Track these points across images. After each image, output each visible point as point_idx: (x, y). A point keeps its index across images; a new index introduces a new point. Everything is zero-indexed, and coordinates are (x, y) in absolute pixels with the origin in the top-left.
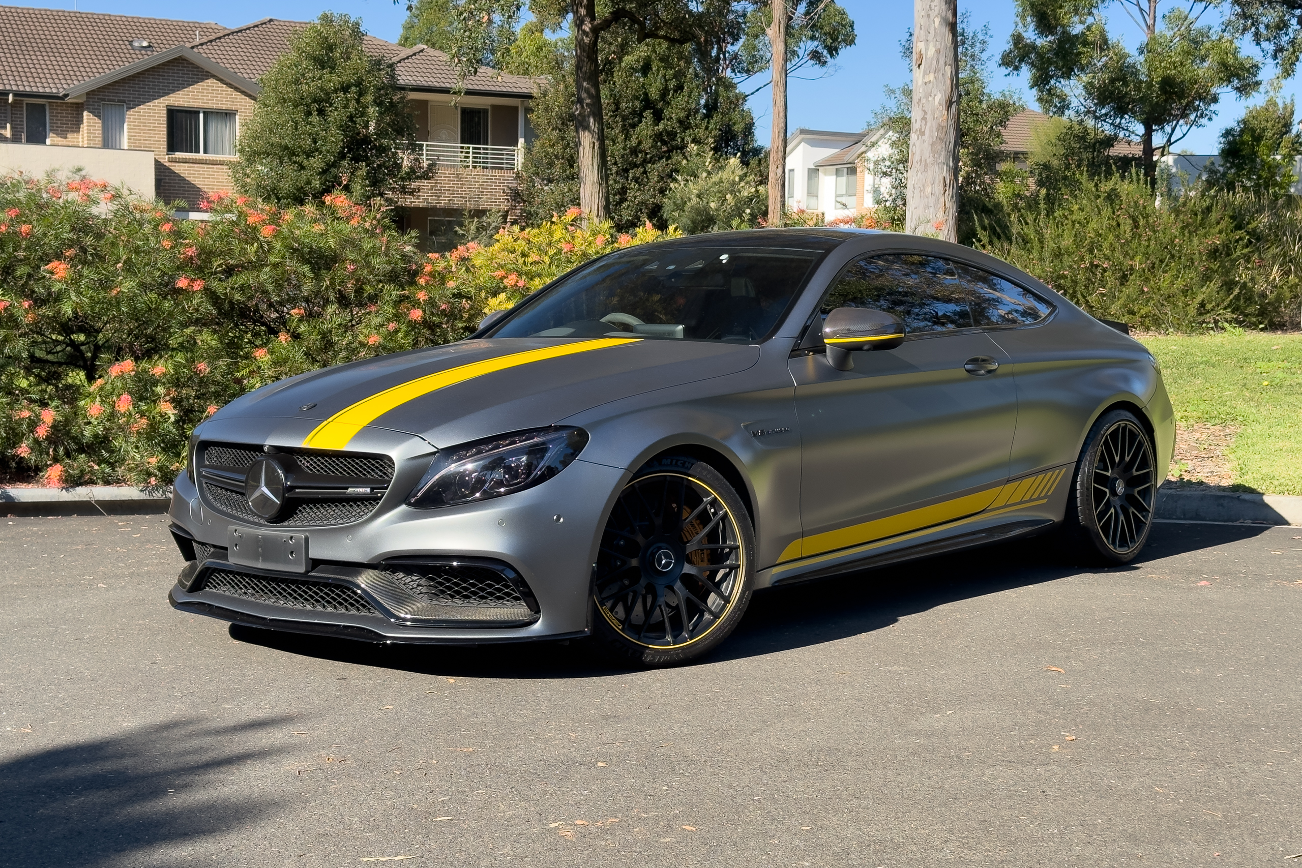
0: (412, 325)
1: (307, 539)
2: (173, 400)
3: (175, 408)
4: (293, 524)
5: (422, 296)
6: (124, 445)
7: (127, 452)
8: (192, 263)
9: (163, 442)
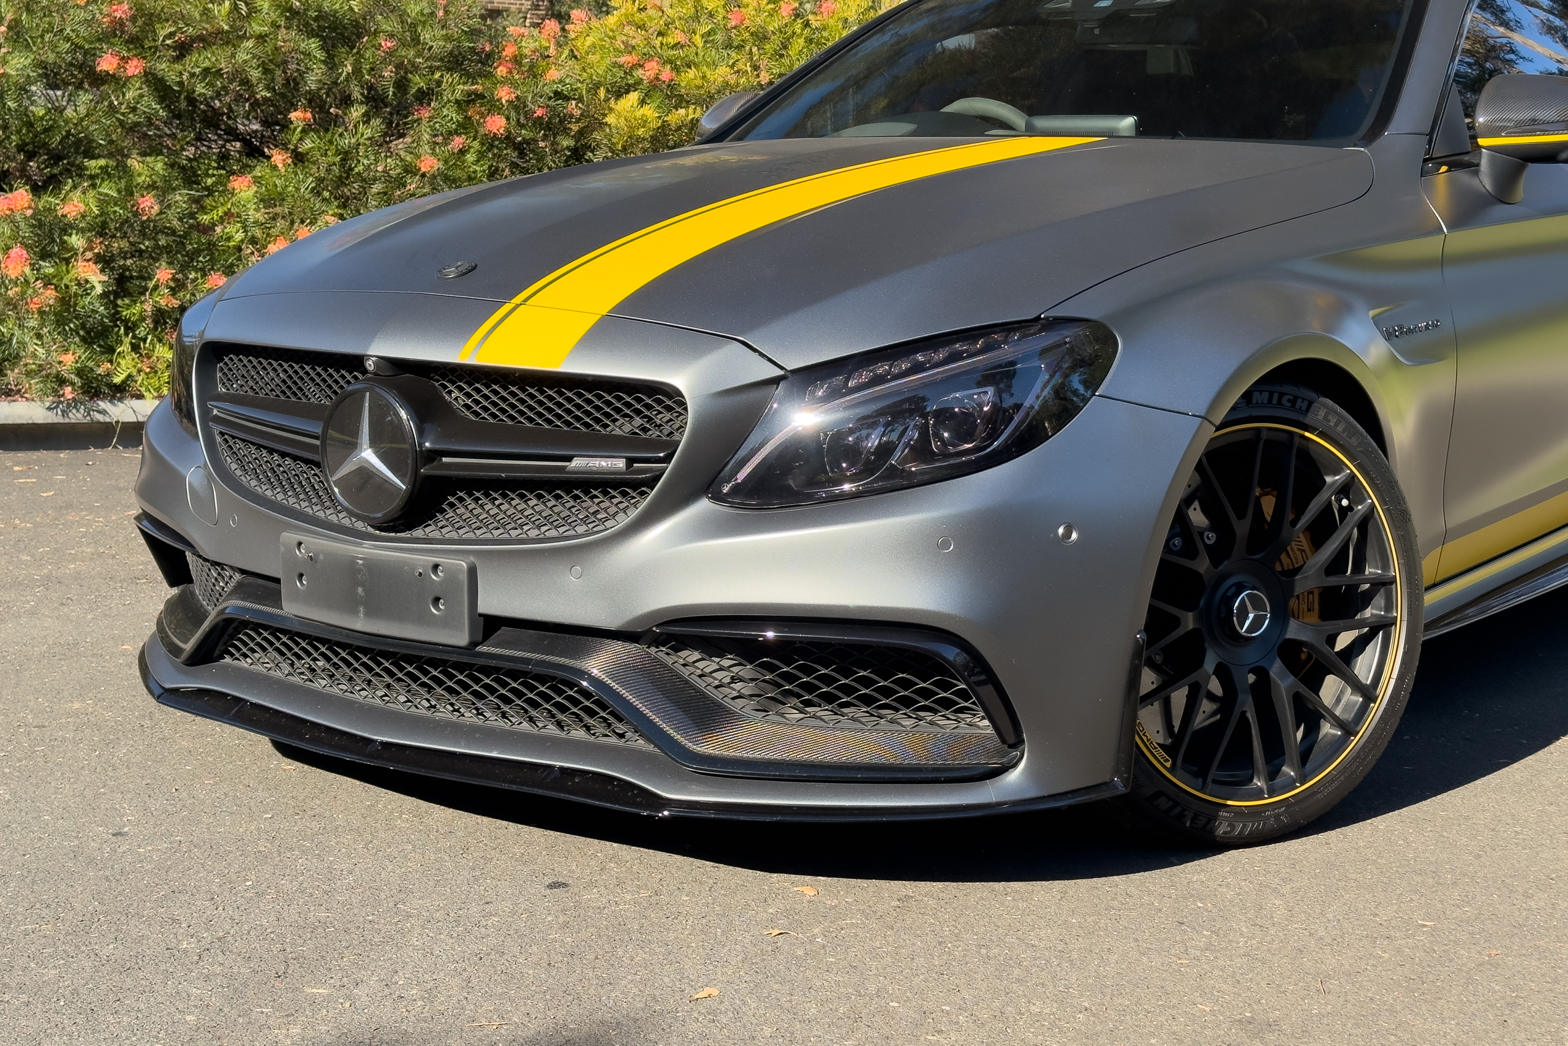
0: (490, 142)
1: (472, 572)
2: (99, 259)
3: (102, 271)
4: (436, 535)
5: (504, 94)
6: (17, 332)
7: (22, 344)
8: (123, 32)
9: (83, 326)
